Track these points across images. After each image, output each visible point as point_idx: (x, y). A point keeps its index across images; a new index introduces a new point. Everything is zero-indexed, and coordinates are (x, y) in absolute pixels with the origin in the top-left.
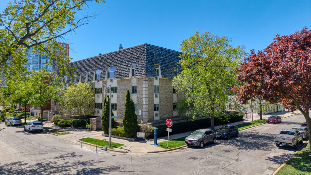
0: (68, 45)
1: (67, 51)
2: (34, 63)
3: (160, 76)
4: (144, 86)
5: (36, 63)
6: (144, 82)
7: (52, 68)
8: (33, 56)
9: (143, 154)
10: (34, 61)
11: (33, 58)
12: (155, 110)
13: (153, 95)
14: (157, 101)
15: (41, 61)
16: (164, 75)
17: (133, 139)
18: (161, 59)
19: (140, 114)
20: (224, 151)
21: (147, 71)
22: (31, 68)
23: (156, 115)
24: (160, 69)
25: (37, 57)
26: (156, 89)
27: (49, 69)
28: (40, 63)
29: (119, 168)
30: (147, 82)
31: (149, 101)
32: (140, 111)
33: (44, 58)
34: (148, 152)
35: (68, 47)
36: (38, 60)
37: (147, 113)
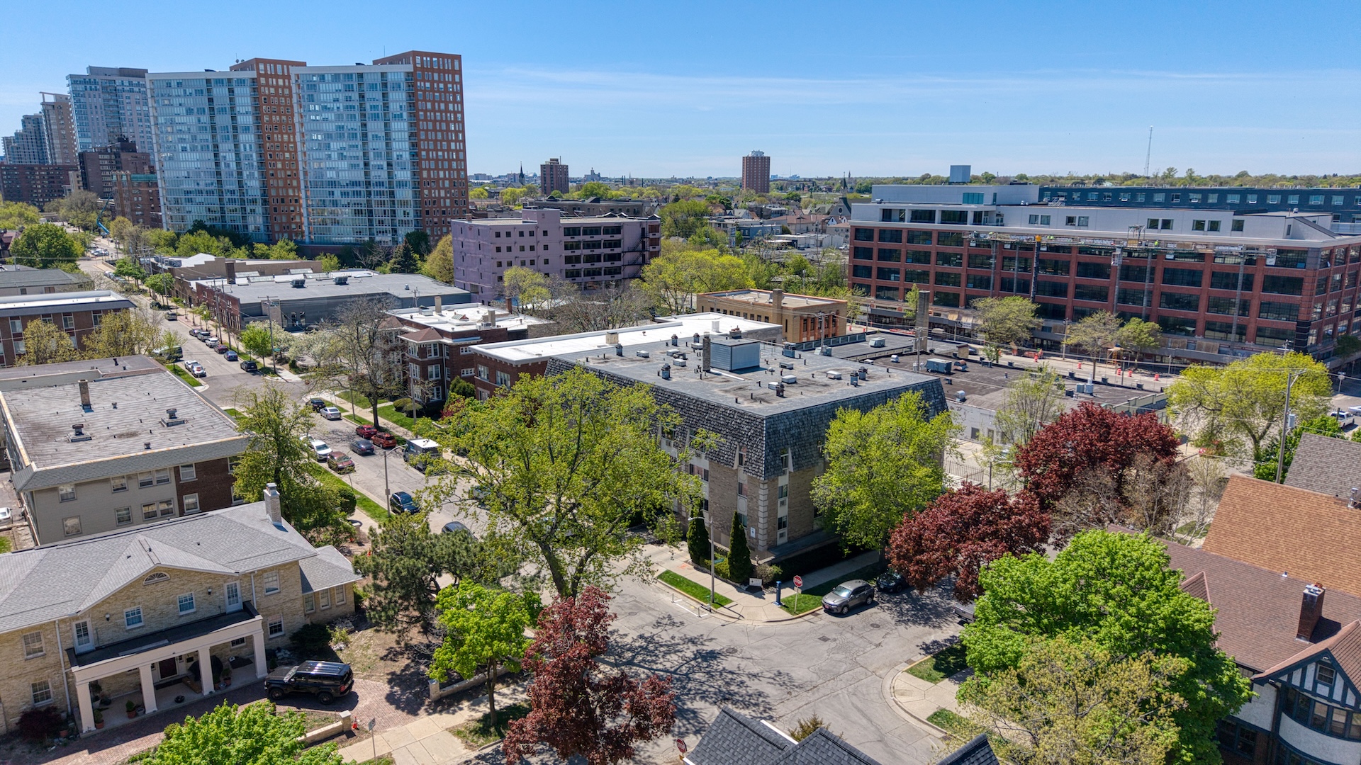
0: (459, 57)
1: (456, 83)
2: (341, 136)
3: (791, 468)
4: (761, 492)
5: (349, 137)
6: (761, 486)
7: (408, 156)
8: (338, 108)
9: (761, 625)
10: (343, 127)
11: (339, 117)
12: (780, 528)
13: (776, 504)
14: (783, 512)
15: (365, 125)
16: (798, 466)
17: (744, 588)
18: (793, 435)
19: (753, 535)
20: (872, 625)
21: (767, 469)
22: (334, 155)
23: (782, 535)
24: (790, 455)
25: (352, 113)
26: (782, 490)
27: (399, 157)
28: (365, 135)
29: (736, 651)
30: (766, 486)
31: (769, 516)
32: (753, 530)
33: (376, 117)
34: (766, 619)
35: (457, 68)
36: (356, 125)
37: (766, 537)
